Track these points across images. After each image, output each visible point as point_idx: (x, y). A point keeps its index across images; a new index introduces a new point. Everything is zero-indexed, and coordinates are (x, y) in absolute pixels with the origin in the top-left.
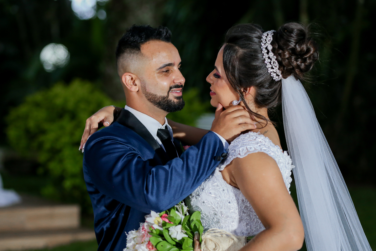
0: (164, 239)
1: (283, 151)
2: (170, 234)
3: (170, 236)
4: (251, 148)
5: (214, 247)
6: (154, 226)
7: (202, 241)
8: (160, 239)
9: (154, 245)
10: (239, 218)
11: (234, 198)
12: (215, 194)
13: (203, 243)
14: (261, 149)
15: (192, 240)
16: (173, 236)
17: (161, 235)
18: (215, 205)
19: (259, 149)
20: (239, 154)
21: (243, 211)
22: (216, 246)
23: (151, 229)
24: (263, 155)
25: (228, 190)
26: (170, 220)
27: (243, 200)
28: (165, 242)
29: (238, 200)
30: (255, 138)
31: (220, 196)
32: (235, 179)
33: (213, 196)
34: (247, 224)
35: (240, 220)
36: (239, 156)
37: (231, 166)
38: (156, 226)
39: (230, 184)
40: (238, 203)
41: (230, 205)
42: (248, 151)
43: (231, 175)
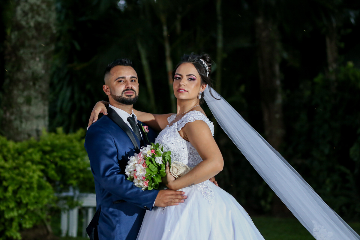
0: (152, 163)
1: (211, 122)
2: (156, 160)
3: (155, 162)
4: (196, 118)
5: (177, 171)
6: (147, 155)
7: (171, 167)
8: (150, 163)
9: (148, 165)
10: (188, 157)
11: (186, 146)
12: (175, 144)
13: (171, 168)
14: (201, 119)
15: (165, 166)
16: (157, 162)
17: (151, 161)
18: (175, 150)
19: (200, 118)
20: (190, 121)
21: (191, 153)
22: (178, 171)
23: (146, 157)
24: (202, 122)
25: (182, 142)
26: (156, 153)
27: (191, 148)
28: (152, 164)
29: (188, 147)
30: (197, 113)
31: (178, 145)
32: (186, 136)
33: (174, 145)
34: (192, 161)
35: (189, 158)
36: (190, 122)
37: (185, 128)
38: (148, 156)
39: (184, 139)
40: (188, 149)
41: (183, 150)
42: (195, 119)
43: (185, 133)
